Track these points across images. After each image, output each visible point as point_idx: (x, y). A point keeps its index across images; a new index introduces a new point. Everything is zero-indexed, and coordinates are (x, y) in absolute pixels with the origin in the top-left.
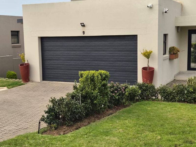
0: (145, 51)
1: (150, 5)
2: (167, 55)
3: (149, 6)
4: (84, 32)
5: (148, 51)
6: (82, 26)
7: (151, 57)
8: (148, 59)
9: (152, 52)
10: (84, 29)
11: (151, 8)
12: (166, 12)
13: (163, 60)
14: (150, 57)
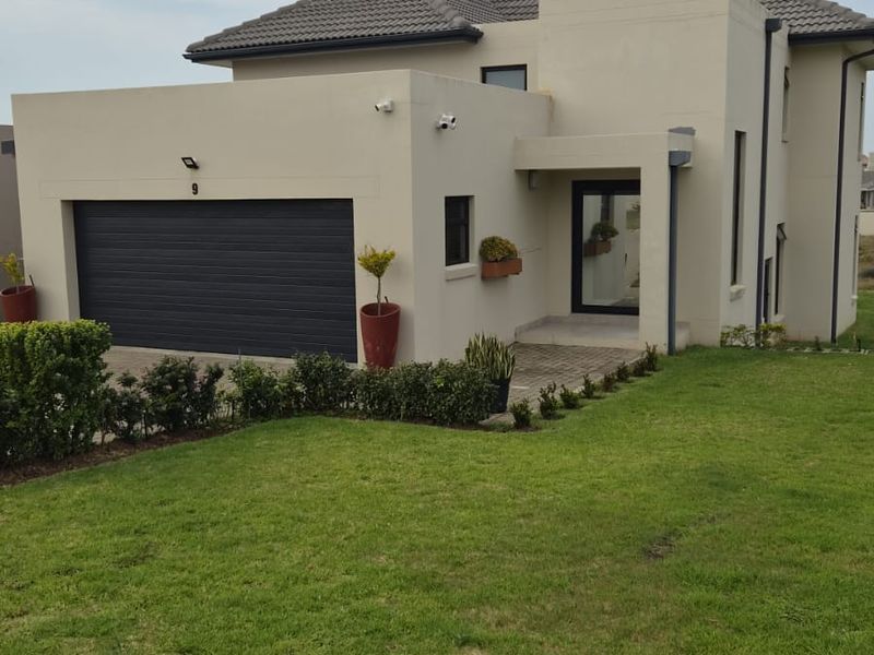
0: (370, 253)
1: (386, 103)
2: (473, 265)
3: (379, 106)
4: (195, 188)
5: (380, 251)
6: (188, 166)
7: (388, 271)
8: (379, 276)
9: (393, 255)
10: (198, 177)
11: (388, 112)
12: (445, 126)
13: (448, 280)
14: (385, 274)
